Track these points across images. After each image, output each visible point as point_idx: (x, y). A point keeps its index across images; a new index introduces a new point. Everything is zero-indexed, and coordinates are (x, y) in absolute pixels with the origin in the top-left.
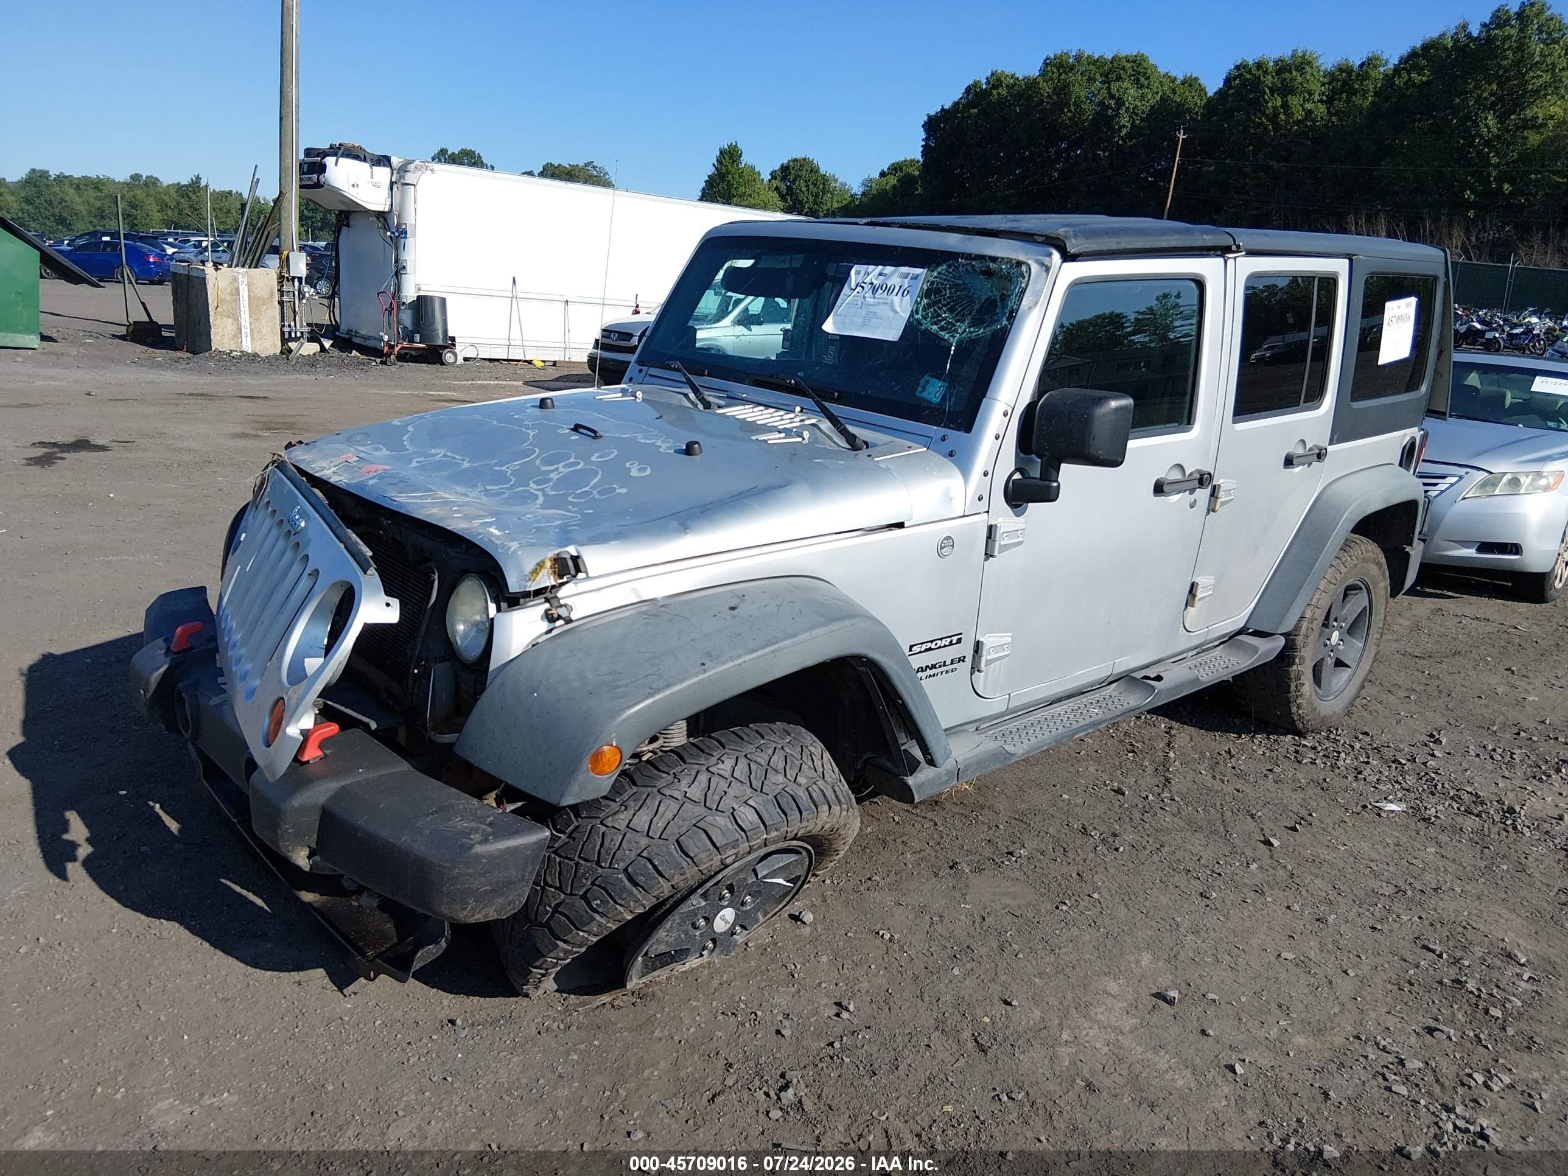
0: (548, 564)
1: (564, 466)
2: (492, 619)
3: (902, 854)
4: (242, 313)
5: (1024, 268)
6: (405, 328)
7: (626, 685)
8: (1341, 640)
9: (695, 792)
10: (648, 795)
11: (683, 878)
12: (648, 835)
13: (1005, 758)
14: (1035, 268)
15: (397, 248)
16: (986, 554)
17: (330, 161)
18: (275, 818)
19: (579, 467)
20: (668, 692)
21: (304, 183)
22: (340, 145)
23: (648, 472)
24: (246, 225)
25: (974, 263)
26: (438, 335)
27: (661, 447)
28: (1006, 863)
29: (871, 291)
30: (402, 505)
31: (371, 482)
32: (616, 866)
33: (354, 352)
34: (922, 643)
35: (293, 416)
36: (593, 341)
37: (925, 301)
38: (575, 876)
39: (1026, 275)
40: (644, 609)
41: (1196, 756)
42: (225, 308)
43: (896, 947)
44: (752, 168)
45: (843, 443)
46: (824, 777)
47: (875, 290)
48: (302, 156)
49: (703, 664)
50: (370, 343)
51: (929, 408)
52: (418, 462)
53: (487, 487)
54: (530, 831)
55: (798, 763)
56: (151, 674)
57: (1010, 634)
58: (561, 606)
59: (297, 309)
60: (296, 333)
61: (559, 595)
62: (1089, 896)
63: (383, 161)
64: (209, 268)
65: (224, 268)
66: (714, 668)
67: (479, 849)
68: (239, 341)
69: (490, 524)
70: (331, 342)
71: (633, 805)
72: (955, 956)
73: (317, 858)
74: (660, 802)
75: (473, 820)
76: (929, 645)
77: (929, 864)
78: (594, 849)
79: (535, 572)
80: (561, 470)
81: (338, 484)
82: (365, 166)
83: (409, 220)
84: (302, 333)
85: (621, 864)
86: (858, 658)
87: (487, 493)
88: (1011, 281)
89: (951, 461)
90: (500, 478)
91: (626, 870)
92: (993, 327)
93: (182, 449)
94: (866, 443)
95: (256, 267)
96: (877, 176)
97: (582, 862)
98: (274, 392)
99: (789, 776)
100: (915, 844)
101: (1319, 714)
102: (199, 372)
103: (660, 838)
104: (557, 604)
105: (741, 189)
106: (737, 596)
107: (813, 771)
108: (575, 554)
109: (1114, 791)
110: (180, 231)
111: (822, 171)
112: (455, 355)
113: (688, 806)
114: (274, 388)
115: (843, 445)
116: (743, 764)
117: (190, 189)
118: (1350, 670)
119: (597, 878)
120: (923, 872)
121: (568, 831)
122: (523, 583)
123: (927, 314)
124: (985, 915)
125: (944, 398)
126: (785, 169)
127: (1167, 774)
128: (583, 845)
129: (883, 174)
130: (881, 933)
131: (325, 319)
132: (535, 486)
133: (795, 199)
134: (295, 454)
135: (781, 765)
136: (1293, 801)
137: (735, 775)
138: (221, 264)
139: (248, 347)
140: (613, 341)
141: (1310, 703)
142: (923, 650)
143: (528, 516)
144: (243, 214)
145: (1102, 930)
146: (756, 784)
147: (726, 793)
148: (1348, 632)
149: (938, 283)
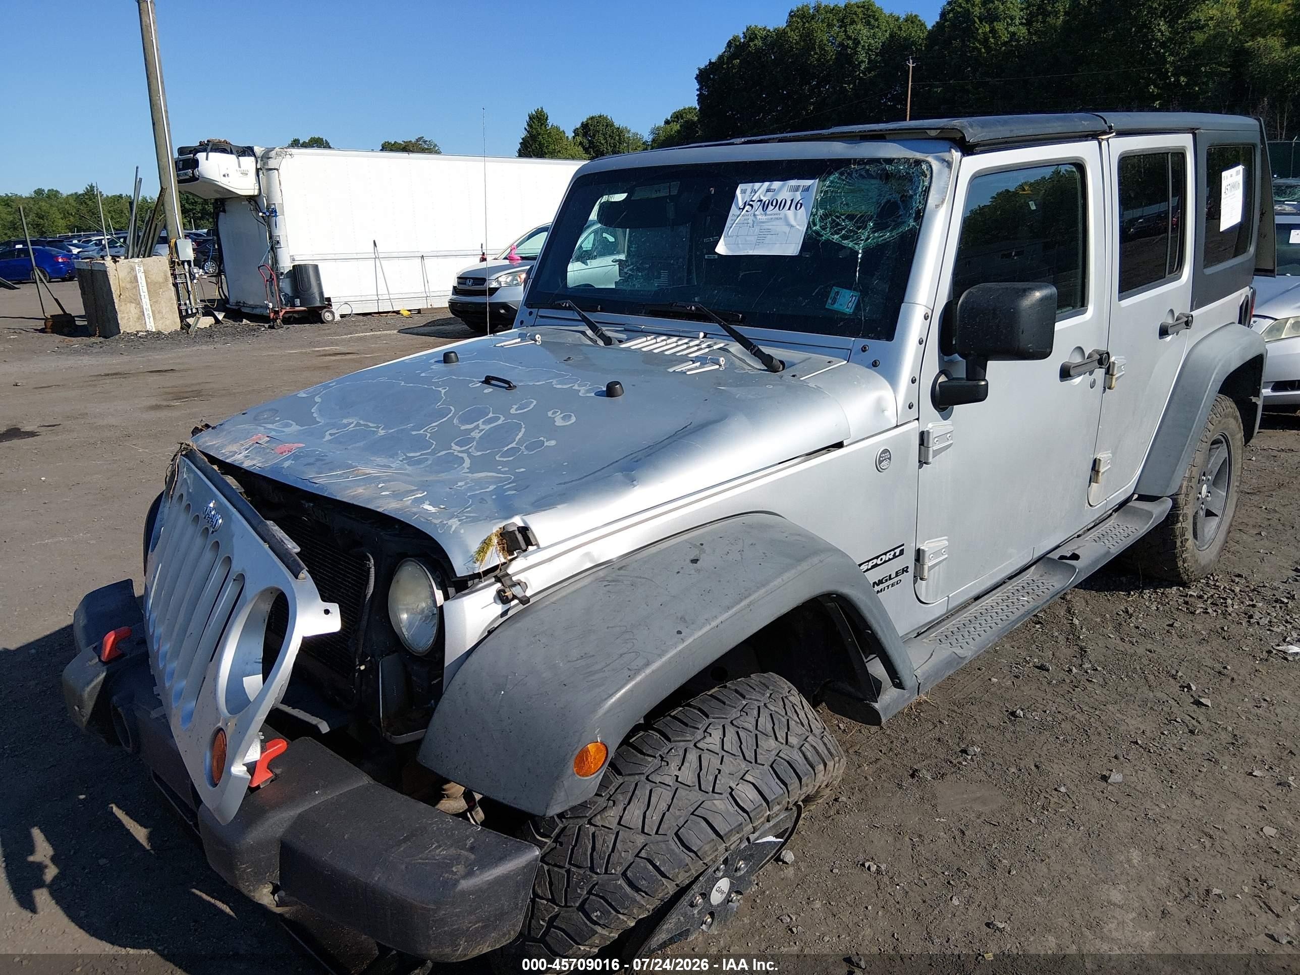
0: (495, 540)
1: (484, 423)
2: (441, 607)
3: (860, 767)
4: (142, 297)
5: (924, 167)
6: (286, 295)
7: (601, 670)
8: (1209, 492)
9: (688, 775)
10: (636, 785)
11: (688, 874)
12: (643, 831)
13: (958, 663)
14: (936, 165)
15: (269, 226)
16: (920, 461)
17: (201, 156)
18: (229, 857)
19: (500, 422)
20: (648, 671)
21: (181, 178)
22: (208, 141)
23: (573, 419)
24: (135, 220)
25: (867, 167)
26: (314, 297)
27: (580, 391)
28: (964, 763)
29: (761, 208)
30: (322, 487)
31: (286, 464)
32: (613, 871)
33: (244, 320)
34: (868, 561)
35: (199, 384)
36: (451, 289)
37: (821, 212)
38: (568, 886)
39: (928, 173)
40: (601, 574)
41: (1098, 620)
42: (127, 294)
43: (886, 879)
44: (557, 128)
45: (759, 365)
46: (812, 731)
47: (765, 207)
48: (176, 155)
49: (679, 632)
50: (258, 311)
51: (842, 320)
52: (331, 434)
53: (408, 455)
54: (519, 851)
55: (784, 720)
56: (83, 690)
57: (946, 537)
58: (514, 585)
59: (190, 289)
60: (191, 309)
61: (510, 571)
62: (1056, 790)
63: (247, 151)
64: (108, 261)
65: (122, 260)
66: (691, 635)
67: (465, 884)
68: (144, 322)
69: (421, 501)
70: (224, 314)
71: (621, 799)
72: (948, 883)
73: (282, 893)
74: (651, 791)
75: (451, 846)
76: (875, 561)
77: (889, 775)
78: (586, 854)
79: (483, 550)
80: (482, 427)
81: (251, 469)
82: (232, 158)
83: (277, 200)
84: (197, 309)
85: (618, 869)
86: (828, 596)
87: (411, 461)
88: (911, 180)
89: (875, 371)
90: (419, 443)
91: (624, 874)
92: (901, 230)
93: (103, 426)
94: (782, 362)
95: (149, 256)
96: (662, 124)
97: (573, 869)
98: (179, 364)
99: (780, 739)
100: (870, 754)
101: (1200, 564)
102: (112, 354)
103: (657, 833)
104: (509, 583)
105: (552, 147)
106: (695, 546)
107: (800, 725)
108: (521, 524)
109: (1037, 667)
110: (82, 233)
111: (616, 124)
112: (333, 313)
113: (682, 792)
114: (179, 361)
115: (758, 367)
116: (731, 732)
117: (86, 197)
118: (1217, 518)
119: (594, 886)
120: (886, 785)
121: (553, 835)
122: (471, 565)
123: (826, 224)
124: (962, 827)
125: (858, 307)
126: (585, 126)
127: (1080, 643)
128: (573, 850)
129: (667, 122)
130: (867, 865)
131: (216, 295)
132: (458, 448)
133: (597, 150)
134: (203, 440)
135: (769, 726)
136: (1204, 656)
137: (725, 748)
138: (119, 257)
139: (151, 326)
140: (469, 286)
141: (1193, 556)
142: (870, 567)
143: (460, 484)
144: (132, 210)
145: (1082, 828)
146: (750, 755)
147: (720, 771)
148: (1213, 484)
149: (832, 192)
